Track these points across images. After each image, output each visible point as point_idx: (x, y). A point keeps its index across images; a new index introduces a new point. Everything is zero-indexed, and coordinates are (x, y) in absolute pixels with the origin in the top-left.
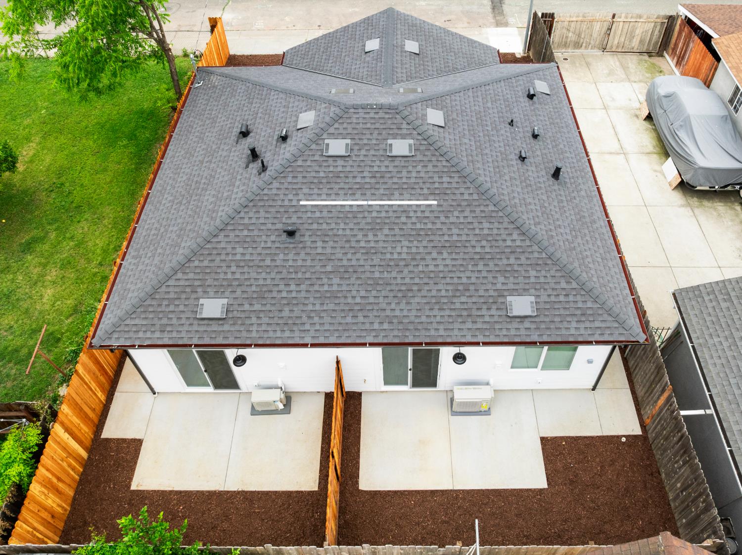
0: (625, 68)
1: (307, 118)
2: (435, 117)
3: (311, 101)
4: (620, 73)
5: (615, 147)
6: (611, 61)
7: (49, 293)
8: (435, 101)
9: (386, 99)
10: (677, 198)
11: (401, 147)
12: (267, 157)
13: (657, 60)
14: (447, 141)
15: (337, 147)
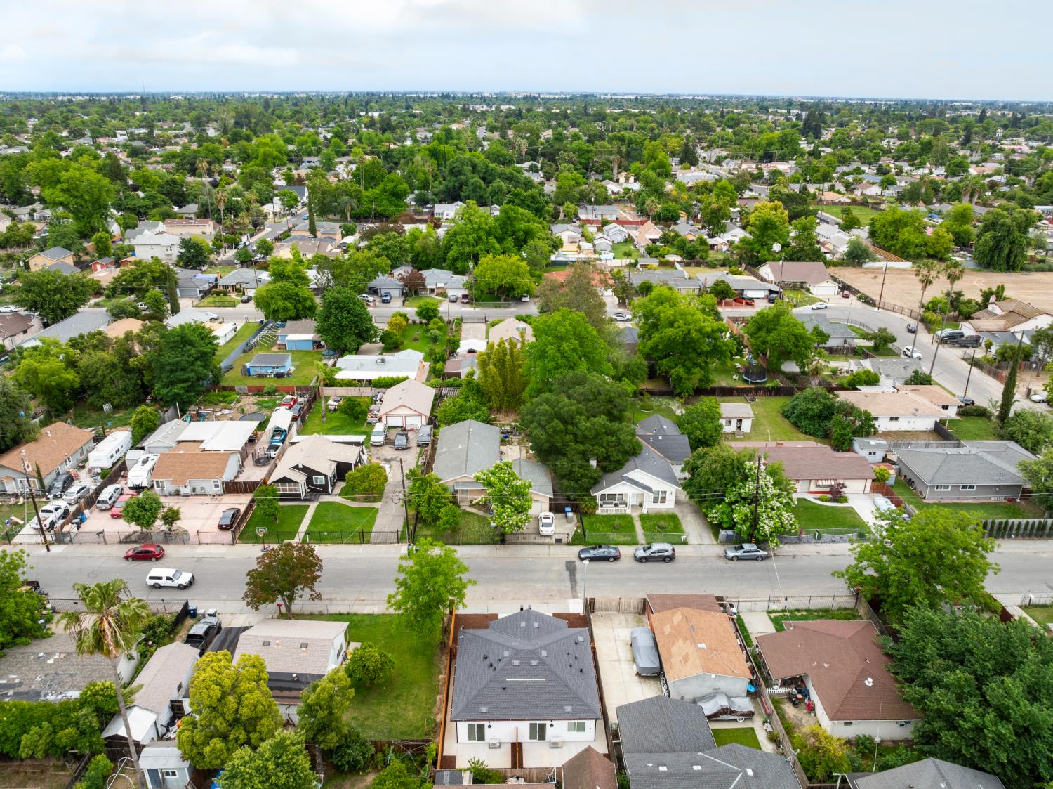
0: (627, 620)
1: (506, 654)
2: (544, 653)
3: (507, 648)
4: (624, 623)
5: (616, 658)
6: (622, 617)
7: (411, 713)
8: (544, 648)
9: (530, 648)
10: (636, 679)
11: (534, 663)
12: (495, 665)
13: (642, 616)
14: (548, 661)
15: (516, 663)
